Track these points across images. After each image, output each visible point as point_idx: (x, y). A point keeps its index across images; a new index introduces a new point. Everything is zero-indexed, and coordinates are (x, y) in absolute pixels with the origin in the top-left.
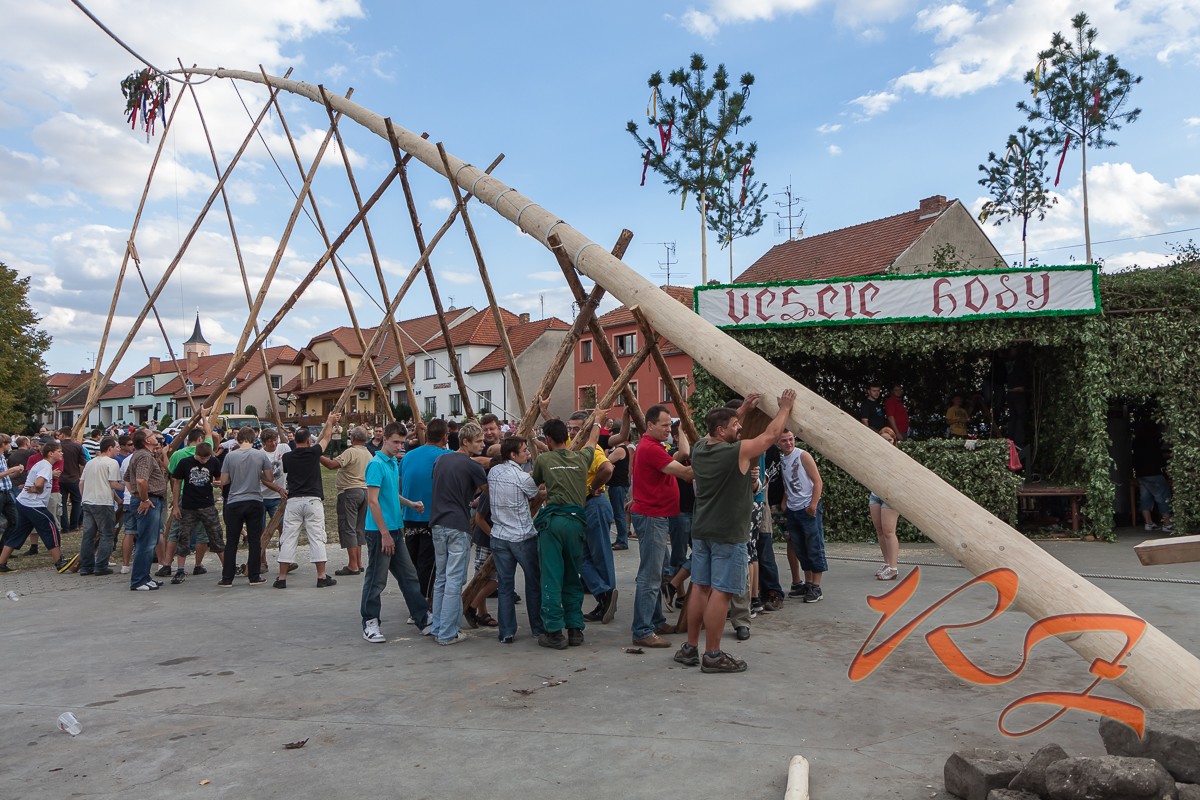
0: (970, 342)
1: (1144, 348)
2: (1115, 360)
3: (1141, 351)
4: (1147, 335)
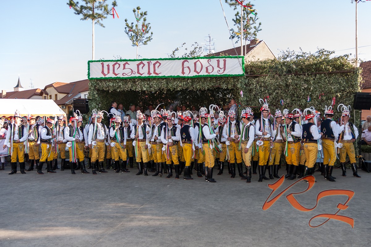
2: (250, 95)
3: (260, 92)
4: (262, 85)
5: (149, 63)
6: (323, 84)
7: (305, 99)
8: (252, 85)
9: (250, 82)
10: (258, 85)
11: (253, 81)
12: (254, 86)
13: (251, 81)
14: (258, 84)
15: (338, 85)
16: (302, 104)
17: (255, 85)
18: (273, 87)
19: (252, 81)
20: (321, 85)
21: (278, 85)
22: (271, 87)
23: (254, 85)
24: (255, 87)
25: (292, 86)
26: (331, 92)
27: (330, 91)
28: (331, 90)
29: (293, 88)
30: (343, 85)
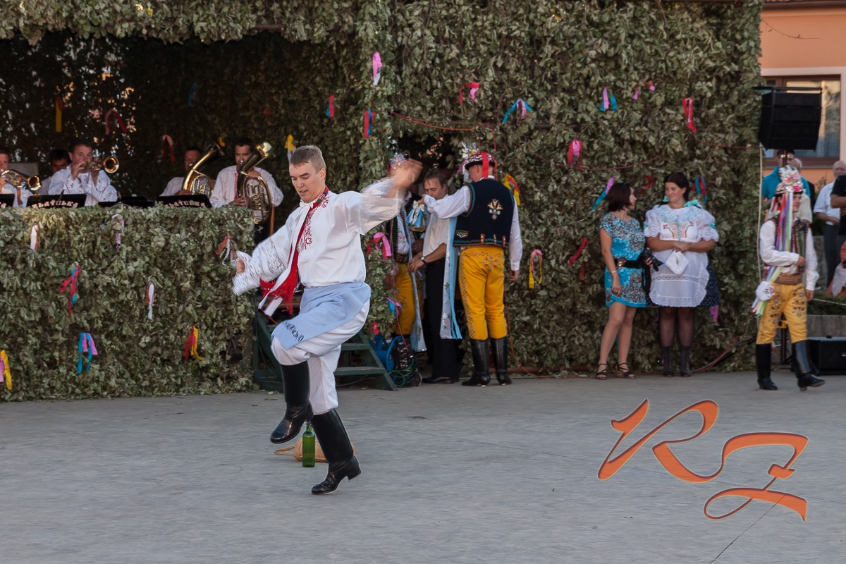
0: (191, 27)
1: (441, 56)
2: (400, 73)
3: (438, 61)
4: (447, 35)
6: (647, 43)
7: (591, 98)
8: (407, 30)
9: (400, 17)
10: (428, 32)
11: (411, 12)
12: (415, 37)
13: (404, 15)
14: (429, 28)
15: (697, 51)
16: (583, 120)
17: (419, 33)
18: (483, 43)
19: (408, 14)
20: (644, 45)
21: (500, 36)
22: (475, 46)
23: (413, 31)
24: (419, 38)
25: (553, 42)
26: (679, 76)
27: (675, 73)
28: (680, 67)
29: (556, 52)
30: (714, 52)
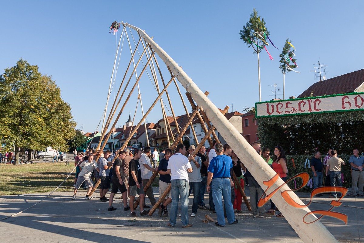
5: (309, 101)
